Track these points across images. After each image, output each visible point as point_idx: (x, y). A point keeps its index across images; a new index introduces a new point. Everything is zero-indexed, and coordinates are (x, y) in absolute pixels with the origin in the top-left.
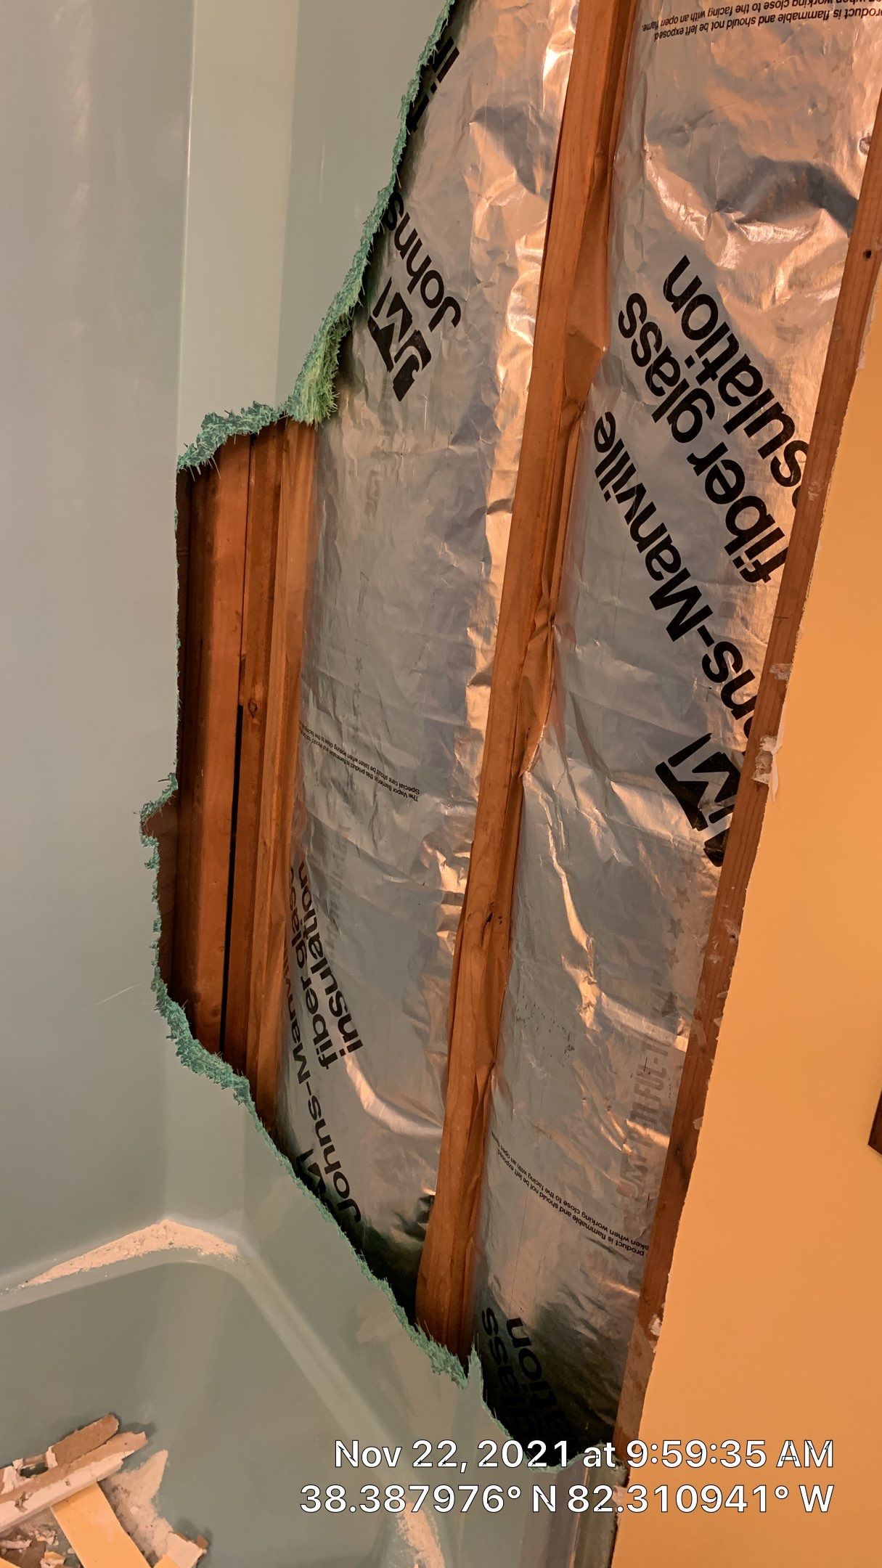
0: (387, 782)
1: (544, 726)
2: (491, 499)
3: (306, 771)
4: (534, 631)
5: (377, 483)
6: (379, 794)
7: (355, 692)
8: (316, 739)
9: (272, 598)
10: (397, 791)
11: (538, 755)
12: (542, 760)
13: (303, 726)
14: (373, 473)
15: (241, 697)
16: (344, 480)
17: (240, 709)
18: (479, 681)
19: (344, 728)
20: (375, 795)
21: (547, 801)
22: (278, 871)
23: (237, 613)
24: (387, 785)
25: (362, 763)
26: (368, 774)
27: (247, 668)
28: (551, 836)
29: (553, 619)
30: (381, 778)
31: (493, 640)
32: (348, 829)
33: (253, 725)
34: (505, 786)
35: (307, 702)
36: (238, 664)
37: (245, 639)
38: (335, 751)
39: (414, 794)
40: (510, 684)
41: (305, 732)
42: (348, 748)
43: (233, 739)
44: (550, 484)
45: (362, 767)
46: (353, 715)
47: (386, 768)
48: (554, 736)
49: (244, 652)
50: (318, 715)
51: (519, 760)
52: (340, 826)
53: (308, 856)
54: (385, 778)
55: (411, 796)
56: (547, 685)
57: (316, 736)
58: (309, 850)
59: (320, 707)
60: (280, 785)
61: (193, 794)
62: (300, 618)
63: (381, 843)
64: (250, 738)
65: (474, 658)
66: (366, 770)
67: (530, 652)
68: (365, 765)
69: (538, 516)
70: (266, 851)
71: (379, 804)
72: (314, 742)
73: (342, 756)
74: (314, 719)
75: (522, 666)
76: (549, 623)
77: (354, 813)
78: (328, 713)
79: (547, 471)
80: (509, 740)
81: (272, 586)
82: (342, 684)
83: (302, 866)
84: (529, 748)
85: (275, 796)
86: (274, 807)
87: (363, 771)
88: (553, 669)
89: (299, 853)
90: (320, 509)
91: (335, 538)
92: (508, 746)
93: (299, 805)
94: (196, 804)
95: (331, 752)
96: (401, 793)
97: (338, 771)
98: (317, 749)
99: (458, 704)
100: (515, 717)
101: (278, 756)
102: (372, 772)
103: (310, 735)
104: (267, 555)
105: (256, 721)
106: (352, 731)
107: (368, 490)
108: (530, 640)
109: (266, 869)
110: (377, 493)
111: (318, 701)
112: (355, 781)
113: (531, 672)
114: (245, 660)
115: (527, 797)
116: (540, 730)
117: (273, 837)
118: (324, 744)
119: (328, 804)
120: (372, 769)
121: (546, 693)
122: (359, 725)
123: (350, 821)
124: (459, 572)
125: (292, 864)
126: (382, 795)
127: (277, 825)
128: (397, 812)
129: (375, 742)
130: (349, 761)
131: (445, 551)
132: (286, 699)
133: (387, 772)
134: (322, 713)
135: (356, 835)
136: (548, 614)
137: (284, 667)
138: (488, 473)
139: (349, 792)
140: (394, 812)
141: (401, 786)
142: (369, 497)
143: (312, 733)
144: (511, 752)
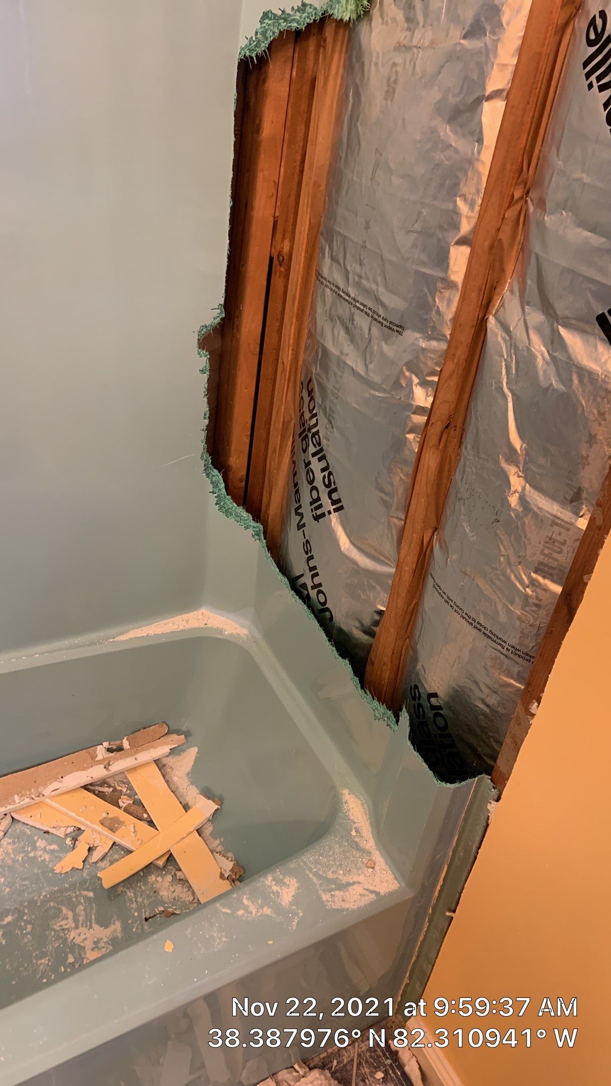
0: (380, 319)
1: (509, 281)
2: (489, 89)
3: (318, 309)
4: (512, 202)
5: (396, 72)
6: (374, 329)
7: (362, 247)
8: (328, 284)
9: (302, 171)
10: (387, 327)
11: (501, 303)
12: (504, 309)
13: (319, 274)
14: (394, 64)
15: (273, 250)
16: (369, 70)
17: (271, 259)
18: (462, 242)
19: (351, 276)
20: (370, 330)
21: (504, 340)
22: (291, 385)
23: (274, 182)
24: (380, 322)
25: (362, 304)
26: (366, 313)
27: (278, 226)
28: (504, 367)
29: (528, 192)
30: (376, 316)
31: (477, 208)
32: (347, 355)
33: (281, 273)
34: (472, 327)
35: (324, 254)
36: (272, 224)
37: (278, 204)
38: (342, 294)
39: (400, 330)
40: (487, 244)
41: (320, 278)
42: (352, 292)
43: (265, 283)
44: (542, 76)
45: (362, 307)
46: (358, 265)
47: (381, 309)
48: (516, 288)
49: (277, 214)
50: (332, 265)
51: (486, 307)
52: (341, 352)
53: (315, 373)
54: (379, 316)
55: (397, 331)
56: (516, 247)
57: (329, 282)
58: (316, 370)
59: (333, 259)
60: (297, 319)
61: (233, 324)
62: (322, 188)
63: (371, 366)
64: (278, 282)
65: (460, 223)
66: (365, 309)
67: (507, 219)
68: (365, 306)
69: (528, 103)
70: (284, 369)
71: (373, 336)
72: (327, 286)
73: (347, 298)
74: (327, 268)
75: (499, 230)
76: (525, 196)
77: (352, 342)
78: (339, 263)
79: (541, 63)
80: (480, 290)
81: (303, 161)
82: (353, 241)
83: (310, 380)
84: (495, 297)
85: (293, 327)
86: (292, 336)
87: (362, 311)
88: (523, 232)
89: (308, 372)
90: (347, 96)
91: (358, 120)
92: (479, 295)
93: (311, 335)
94: (235, 330)
95: (339, 295)
96: (390, 328)
97: (343, 310)
98: (328, 292)
99: (442, 260)
100: (487, 272)
101: (297, 298)
102: (369, 312)
103: (324, 281)
104: (301, 135)
105: (282, 269)
106: (357, 278)
107: (389, 79)
108: (509, 207)
109: (282, 382)
110: (396, 82)
111: (332, 253)
112: (357, 318)
113: (505, 235)
114: (277, 221)
115: (489, 335)
116: (506, 282)
117: (289, 359)
118: (334, 288)
119: (333, 335)
120: (370, 309)
121: (514, 253)
122: (363, 274)
123: (349, 349)
124: (456, 151)
125: (302, 379)
126: (375, 331)
127: (293, 350)
128: (386, 343)
129: (374, 286)
130: (353, 302)
131: (447, 132)
132: (306, 252)
133: (381, 311)
134: (334, 264)
135: (353, 360)
136: (525, 187)
137: (307, 226)
138: (490, 65)
139: (350, 326)
140: (383, 343)
141: (391, 323)
142: (389, 85)
143: (325, 279)
144: (481, 300)
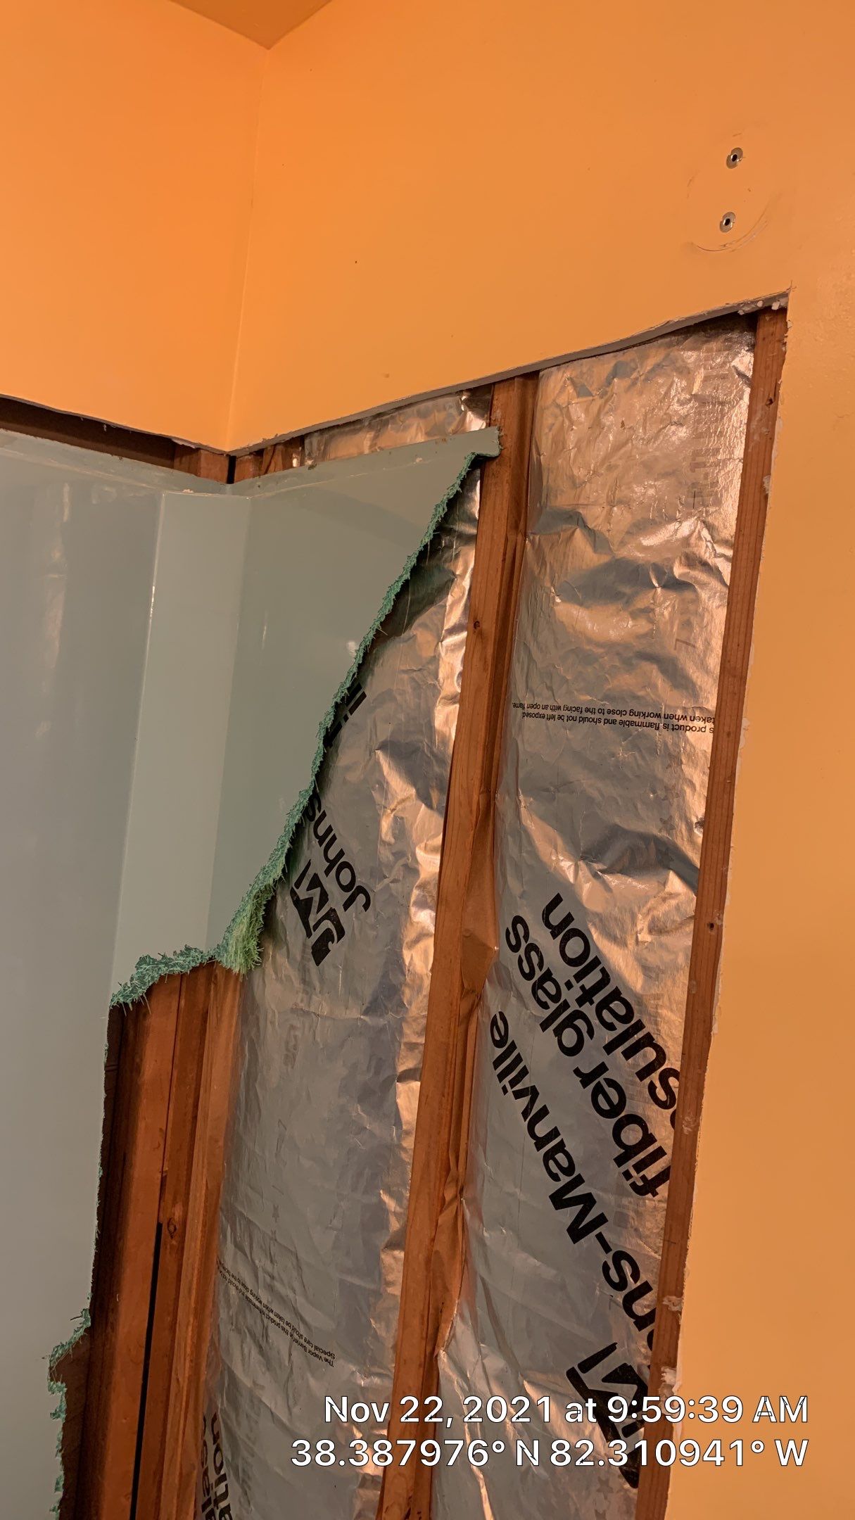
0: (302, 1341)
1: (457, 1302)
2: (401, 1068)
3: (221, 1311)
4: (443, 1204)
5: (295, 1037)
6: (294, 1353)
7: (271, 1239)
8: (233, 1280)
9: (195, 1118)
10: (313, 1354)
11: (451, 1334)
12: (456, 1341)
13: (220, 1263)
14: (293, 1027)
15: (161, 1215)
16: (266, 1026)
17: (159, 1226)
18: (392, 1245)
19: (261, 1274)
20: (290, 1355)
21: (462, 1389)
22: (190, 1417)
23: (161, 1129)
24: (302, 1345)
25: (277, 1315)
26: (283, 1329)
27: (168, 1183)
28: (467, 1429)
29: (462, 1190)
30: (296, 1336)
31: (405, 1202)
32: (263, 1388)
33: (172, 1246)
34: (420, 1365)
35: (225, 1237)
36: (159, 1182)
37: (167, 1155)
38: (251, 1297)
39: (329, 1358)
40: (421, 1257)
41: (221, 1269)
42: (265, 1297)
43: (151, 1260)
44: (453, 1066)
45: (277, 1320)
46: (269, 1262)
47: (302, 1326)
48: (467, 1314)
49: (166, 1168)
50: (235, 1254)
51: (433, 1339)
52: (254, 1383)
53: (221, 1409)
54: (301, 1336)
55: (326, 1360)
56: (458, 1258)
57: (233, 1276)
58: (222, 1403)
59: (238, 1246)
60: (195, 1317)
61: (107, 1317)
62: (221, 1143)
63: (296, 1410)
64: (167, 1258)
65: (388, 1220)
66: (281, 1323)
67: (441, 1226)
68: (281, 1318)
69: (444, 1096)
70: (179, 1392)
71: (295, 1363)
72: (231, 1282)
73: (257, 1303)
74: (229, 1255)
75: (433, 1240)
76: (458, 1195)
77: (268, 1369)
78: (245, 1255)
79: (450, 1055)
80: (423, 1316)
81: (196, 1106)
82: (259, 1229)
83: (215, 1419)
84: (443, 1325)
85: (190, 1328)
86: (189, 1341)
87: (278, 1324)
88: (464, 1241)
89: (212, 1402)
90: (243, 1049)
91: (256, 1080)
92: (423, 1324)
93: (214, 1346)
94: (109, 1329)
95: (247, 1298)
96: (316, 1356)
97: (252, 1319)
98: (233, 1291)
99: (374, 1268)
100: (428, 1292)
101: (194, 1286)
102: (287, 1328)
103: (227, 1274)
104: (192, 1075)
105: (174, 1242)
106: (268, 1279)
107: (287, 1043)
108: (441, 1212)
109: (178, 1410)
110: (295, 1047)
111: (235, 1239)
112: (271, 1334)
113: (442, 1246)
114: (166, 1176)
115: (442, 1381)
116: (453, 1306)
117: (187, 1375)
118: (240, 1287)
119: (243, 1354)
120: (288, 1324)
121: (458, 1267)
122: (276, 1275)
123: (264, 1379)
124: (372, 1135)
125: (205, 1413)
126: (297, 1353)
127: (191, 1361)
128: (313, 1376)
129: (291, 1295)
130: (264, 1311)
131: (358, 1111)
132: (204, 1225)
133: (302, 1330)
134: (239, 1253)
135: (271, 1398)
136: (457, 1186)
137: (204, 1192)
138: (397, 1044)
139: (264, 1345)
140: (309, 1375)
141: (316, 1348)
142: (287, 1050)
143: (228, 1272)
144: (425, 1330)
